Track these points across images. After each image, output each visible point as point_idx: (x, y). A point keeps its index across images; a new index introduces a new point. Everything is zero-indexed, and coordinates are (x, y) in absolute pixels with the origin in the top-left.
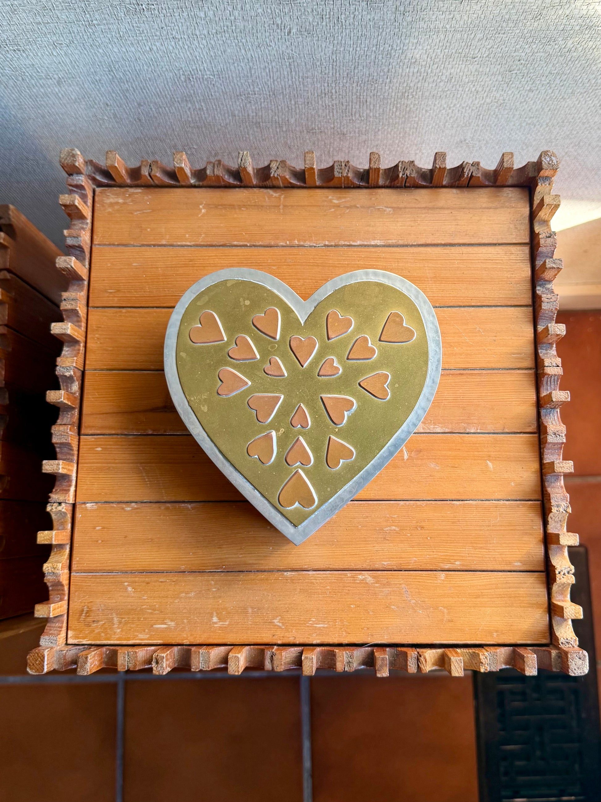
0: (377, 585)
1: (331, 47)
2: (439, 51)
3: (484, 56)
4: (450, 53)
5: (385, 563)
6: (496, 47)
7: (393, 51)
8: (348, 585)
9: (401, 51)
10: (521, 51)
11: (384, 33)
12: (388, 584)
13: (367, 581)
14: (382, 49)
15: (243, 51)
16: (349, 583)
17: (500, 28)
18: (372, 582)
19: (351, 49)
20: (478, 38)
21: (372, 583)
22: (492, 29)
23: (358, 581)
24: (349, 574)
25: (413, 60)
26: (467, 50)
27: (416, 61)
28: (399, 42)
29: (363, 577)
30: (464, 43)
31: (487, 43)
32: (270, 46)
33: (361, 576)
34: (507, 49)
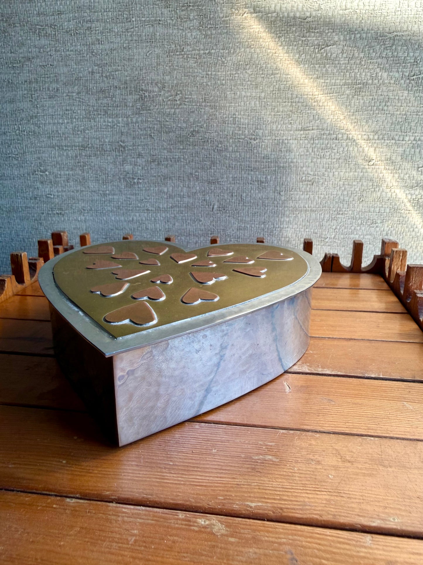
0: (232, 540)
1: (237, 223)
2: (303, 230)
3: (333, 236)
4: (310, 233)
5: (253, 505)
6: (338, 227)
7: (274, 229)
8: (174, 532)
9: (279, 229)
10: (355, 233)
11: (269, 211)
12: (256, 541)
13: (214, 531)
14: (267, 226)
15: (185, 225)
16: (178, 529)
17: (339, 209)
18: (223, 532)
19: (249, 226)
20: (326, 218)
21: (222, 535)
22: (334, 209)
23: (196, 529)
24: (181, 515)
25: (287, 239)
26: (321, 231)
27: (289, 240)
28: (277, 219)
29: (207, 522)
30: (318, 223)
31: (332, 224)
32: (201, 221)
33: (202, 521)
34: (346, 230)
